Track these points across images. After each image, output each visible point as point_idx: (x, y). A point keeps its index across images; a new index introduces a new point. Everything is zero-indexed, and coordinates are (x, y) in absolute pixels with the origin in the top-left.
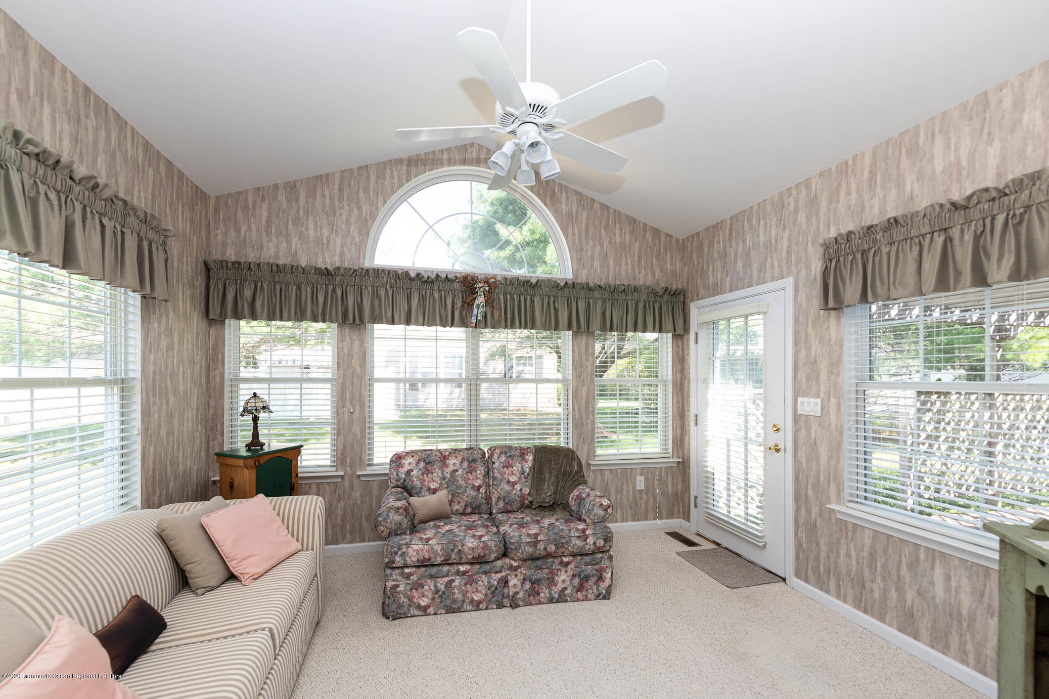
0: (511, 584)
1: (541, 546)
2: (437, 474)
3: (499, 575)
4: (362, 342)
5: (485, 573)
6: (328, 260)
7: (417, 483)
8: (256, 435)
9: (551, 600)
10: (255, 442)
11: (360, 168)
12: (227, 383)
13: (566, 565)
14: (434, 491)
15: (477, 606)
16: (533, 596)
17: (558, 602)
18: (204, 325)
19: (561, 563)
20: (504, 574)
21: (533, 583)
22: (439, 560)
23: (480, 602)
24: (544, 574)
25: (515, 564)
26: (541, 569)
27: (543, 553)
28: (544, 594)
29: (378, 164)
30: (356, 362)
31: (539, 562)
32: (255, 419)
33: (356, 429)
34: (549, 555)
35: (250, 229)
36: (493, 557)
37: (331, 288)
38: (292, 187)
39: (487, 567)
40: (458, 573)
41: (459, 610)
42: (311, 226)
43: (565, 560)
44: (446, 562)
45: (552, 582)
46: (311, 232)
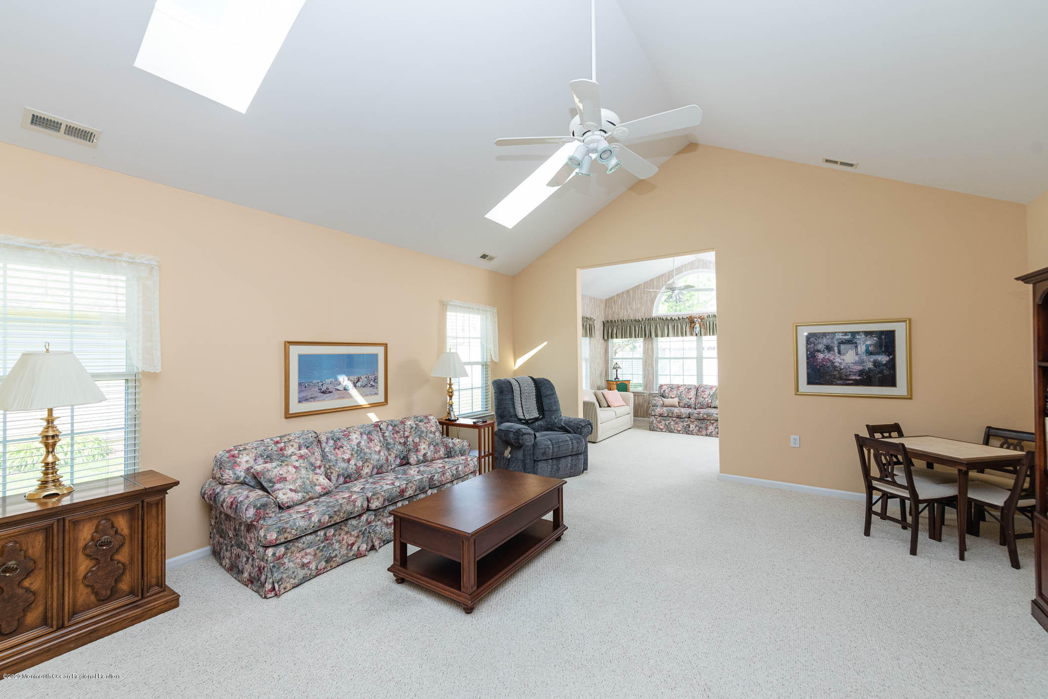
0: (691, 427)
1: (701, 415)
2: (675, 392)
3: (687, 423)
4: (652, 344)
5: (682, 422)
6: (639, 317)
7: (667, 395)
8: (617, 376)
9: (707, 435)
10: (617, 378)
11: (651, 280)
12: (609, 359)
13: (713, 423)
14: (673, 398)
15: (679, 432)
16: (699, 432)
17: (709, 436)
18: (603, 341)
19: (710, 422)
20: (688, 423)
21: (700, 428)
22: (666, 415)
23: (680, 431)
24: (703, 426)
25: (692, 420)
26: (703, 424)
27: (702, 418)
28: (704, 432)
29: (657, 277)
30: (650, 352)
31: (702, 421)
32: (617, 371)
33: (651, 376)
34: (704, 419)
35: (615, 308)
36: (684, 416)
37: (641, 326)
38: (628, 291)
39: (682, 420)
40: (672, 420)
41: (672, 432)
42: (634, 304)
43: (712, 421)
44: (668, 416)
45: (707, 429)
46: (634, 306)
